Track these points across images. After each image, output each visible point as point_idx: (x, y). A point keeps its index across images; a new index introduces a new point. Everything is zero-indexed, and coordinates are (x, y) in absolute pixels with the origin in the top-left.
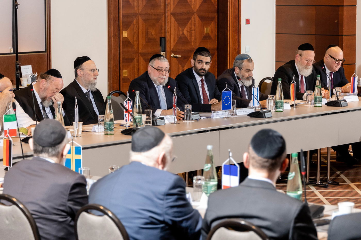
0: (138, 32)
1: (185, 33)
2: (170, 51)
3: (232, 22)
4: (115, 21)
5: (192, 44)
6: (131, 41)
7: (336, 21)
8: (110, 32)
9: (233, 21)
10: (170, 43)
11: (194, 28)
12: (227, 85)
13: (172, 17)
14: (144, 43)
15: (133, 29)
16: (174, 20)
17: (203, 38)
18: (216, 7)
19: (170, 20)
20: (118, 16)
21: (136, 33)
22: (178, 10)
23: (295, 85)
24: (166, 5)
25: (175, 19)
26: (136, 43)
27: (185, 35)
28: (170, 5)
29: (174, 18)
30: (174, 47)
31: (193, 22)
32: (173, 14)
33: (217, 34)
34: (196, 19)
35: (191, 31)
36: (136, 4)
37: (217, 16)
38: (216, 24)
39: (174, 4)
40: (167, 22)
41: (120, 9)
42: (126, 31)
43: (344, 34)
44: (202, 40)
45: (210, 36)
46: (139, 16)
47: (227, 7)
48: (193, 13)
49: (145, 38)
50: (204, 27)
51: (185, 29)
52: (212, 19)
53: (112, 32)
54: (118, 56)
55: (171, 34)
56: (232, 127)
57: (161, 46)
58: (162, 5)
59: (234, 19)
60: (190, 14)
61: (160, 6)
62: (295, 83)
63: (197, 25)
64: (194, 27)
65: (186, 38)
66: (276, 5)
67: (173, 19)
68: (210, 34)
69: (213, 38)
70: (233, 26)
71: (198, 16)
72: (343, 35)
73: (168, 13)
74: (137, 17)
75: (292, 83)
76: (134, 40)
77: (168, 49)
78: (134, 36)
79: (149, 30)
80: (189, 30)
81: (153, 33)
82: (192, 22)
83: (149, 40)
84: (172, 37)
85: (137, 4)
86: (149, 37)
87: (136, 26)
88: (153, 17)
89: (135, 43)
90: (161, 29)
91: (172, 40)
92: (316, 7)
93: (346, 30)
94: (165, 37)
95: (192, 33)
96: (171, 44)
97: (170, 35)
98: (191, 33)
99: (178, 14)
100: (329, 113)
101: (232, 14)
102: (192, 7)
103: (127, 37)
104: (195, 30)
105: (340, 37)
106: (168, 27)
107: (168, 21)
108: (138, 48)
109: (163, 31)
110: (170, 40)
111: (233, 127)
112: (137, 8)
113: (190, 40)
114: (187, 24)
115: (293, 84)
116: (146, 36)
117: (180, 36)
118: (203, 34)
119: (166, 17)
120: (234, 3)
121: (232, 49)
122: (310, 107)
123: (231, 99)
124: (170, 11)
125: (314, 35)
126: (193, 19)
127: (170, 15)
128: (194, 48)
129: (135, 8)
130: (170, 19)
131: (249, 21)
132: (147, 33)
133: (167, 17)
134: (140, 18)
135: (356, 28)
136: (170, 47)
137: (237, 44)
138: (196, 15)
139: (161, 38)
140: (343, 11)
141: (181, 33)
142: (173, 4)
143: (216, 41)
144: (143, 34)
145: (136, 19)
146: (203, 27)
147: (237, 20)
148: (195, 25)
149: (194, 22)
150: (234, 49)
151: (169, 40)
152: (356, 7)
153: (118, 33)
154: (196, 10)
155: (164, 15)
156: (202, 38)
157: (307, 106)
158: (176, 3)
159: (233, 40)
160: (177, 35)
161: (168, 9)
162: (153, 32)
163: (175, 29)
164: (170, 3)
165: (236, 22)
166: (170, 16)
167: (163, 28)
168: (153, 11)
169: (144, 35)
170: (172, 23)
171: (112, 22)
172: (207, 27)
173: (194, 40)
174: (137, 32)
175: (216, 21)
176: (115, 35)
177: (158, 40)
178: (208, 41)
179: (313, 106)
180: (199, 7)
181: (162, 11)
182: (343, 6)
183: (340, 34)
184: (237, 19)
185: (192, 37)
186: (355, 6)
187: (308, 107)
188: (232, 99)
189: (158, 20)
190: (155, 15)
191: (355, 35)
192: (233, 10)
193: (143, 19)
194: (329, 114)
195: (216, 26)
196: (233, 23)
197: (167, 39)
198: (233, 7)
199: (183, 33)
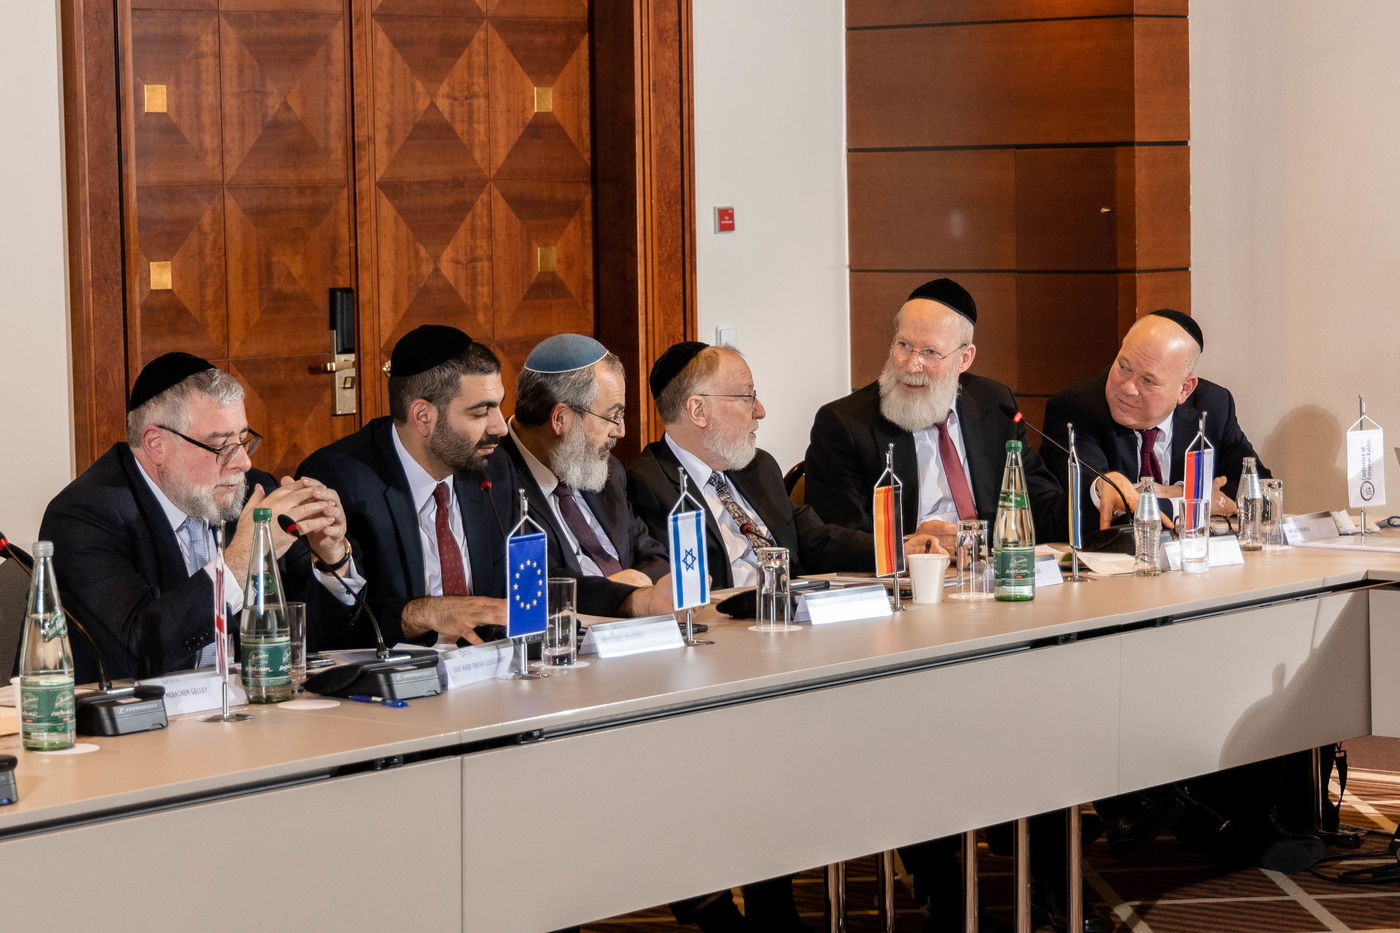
0: (223, 263)
1: (447, 269)
2: (377, 351)
3: (654, 221)
4: (105, 214)
5: (481, 317)
6: (192, 307)
7: (1104, 210)
8: (79, 264)
9: (660, 217)
10: (376, 317)
11: (485, 248)
12: (525, 505)
13: (386, 200)
14: (256, 317)
15: (201, 253)
16: (396, 213)
17: (530, 291)
18: (587, 156)
19: (373, 213)
20: (117, 191)
21: (215, 268)
22: (411, 171)
23: (897, 496)
24: (353, 148)
25: (395, 207)
26: (216, 317)
27: (445, 278)
28: (372, 147)
29: (393, 203)
30: (393, 332)
31: (482, 222)
32: (391, 188)
33: (590, 276)
34: (494, 210)
35: (474, 260)
36: (209, 140)
37: (588, 198)
38: (589, 230)
39: (390, 142)
40: (363, 224)
41: (127, 161)
42: (166, 260)
43: (1141, 264)
44: (524, 299)
45: (561, 282)
46: (228, 195)
47: (633, 156)
48: (481, 184)
49: (257, 293)
50: (534, 244)
51: (445, 253)
52: (570, 209)
53: (86, 265)
54: (119, 373)
55: (381, 272)
56: (536, 734)
57: (333, 326)
58: (337, 148)
59: (665, 208)
60: (463, 189)
61: (327, 150)
62: (896, 483)
63: (501, 235)
64: (484, 244)
65: (451, 290)
66: (849, 150)
67: (387, 209)
68: (561, 275)
69: (574, 293)
70: (660, 240)
71: (502, 194)
72: (1133, 271)
73: (365, 185)
74: (217, 198)
75: (881, 485)
76: (203, 302)
77: (366, 339)
78: (203, 285)
79: (275, 259)
80: (462, 258)
81: (297, 269)
82: (479, 222)
83: (277, 303)
84: (387, 287)
85: (216, 142)
86: (276, 286)
87: (215, 241)
88: (295, 200)
89: (210, 314)
90: (334, 252)
91: (386, 303)
92: (1018, 151)
93: (1146, 249)
94: (353, 287)
95: (479, 270)
96: (382, 321)
97: (375, 278)
98: (474, 268)
99: (410, 184)
100: (1070, 635)
101: (654, 187)
102: (477, 155)
103: (170, 287)
104: (490, 259)
105: (1122, 280)
106: (365, 243)
107: (367, 216)
108: (227, 338)
109: (344, 262)
110: (376, 301)
111: (540, 730)
112: (217, 161)
113: (469, 302)
114: (455, 231)
115: (887, 491)
116: (260, 283)
117: (421, 285)
118: (530, 276)
119: (354, 200)
120: (660, 138)
121: (657, 339)
122: (978, 602)
123: (542, 576)
124: (372, 173)
125: (1010, 271)
126: (479, 208)
127: (373, 191)
128: (490, 334)
129: (209, 158)
130: (373, 208)
131: (731, 216)
132: (267, 270)
133: (362, 199)
134: (230, 203)
135: (1189, 241)
136: (376, 328)
137: (682, 316)
138: (496, 192)
139: (332, 292)
140: (1131, 165)
141: (427, 269)
142: (387, 143)
143: (591, 306)
144: (246, 272)
145: (214, 210)
146: (529, 244)
147: (680, 213)
148: (490, 234)
149: (485, 220)
150: (666, 336)
151: (371, 301)
152: (1189, 148)
153: (119, 270)
154: (494, 172)
155: (346, 190)
156: (526, 290)
157: (963, 596)
158: (400, 139)
159: (660, 300)
160: (409, 279)
161: (361, 166)
162: (291, 264)
163: (397, 253)
164: (371, 140)
165: (674, 219)
166: (373, 197)
167: (345, 248)
168: (291, 175)
169: (254, 278)
170: (383, 223)
171: (86, 218)
172: (546, 245)
173: (486, 300)
174: (219, 266)
175: (588, 218)
176: (106, 280)
177: (322, 301)
178: (551, 306)
179: (992, 596)
180: (508, 156)
181: (338, 173)
182: (1131, 144)
183: (1121, 265)
184: (679, 207)
185: (479, 289)
186: (1186, 143)
187: (968, 602)
188: (549, 576)
189: (316, 213)
190: (301, 190)
191: (1185, 269)
192: (658, 170)
193: (244, 210)
194: (1067, 639)
195: (589, 241)
196: (660, 225)
197: (364, 295)
198: (659, 157)
199: (437, 271)
